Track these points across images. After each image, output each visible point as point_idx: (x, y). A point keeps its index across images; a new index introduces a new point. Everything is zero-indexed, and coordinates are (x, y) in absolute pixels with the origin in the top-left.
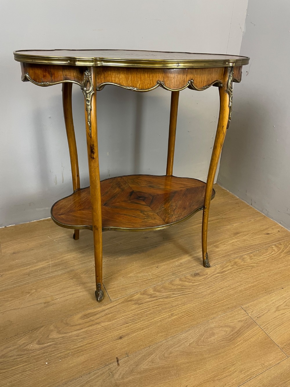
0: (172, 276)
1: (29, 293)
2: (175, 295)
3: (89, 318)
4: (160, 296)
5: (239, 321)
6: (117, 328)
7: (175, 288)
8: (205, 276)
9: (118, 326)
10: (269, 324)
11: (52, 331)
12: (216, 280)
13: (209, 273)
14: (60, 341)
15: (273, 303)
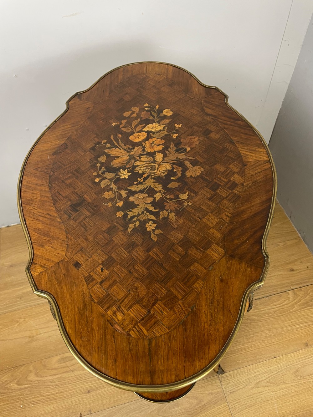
1: (17, 322)
3: (65, 362)
5: (209, 393)
6: (88, 379)
9: (89, 378)
10: (239, 403)
11: (31, 372)
14: (36, 385)
15: (255, 376)
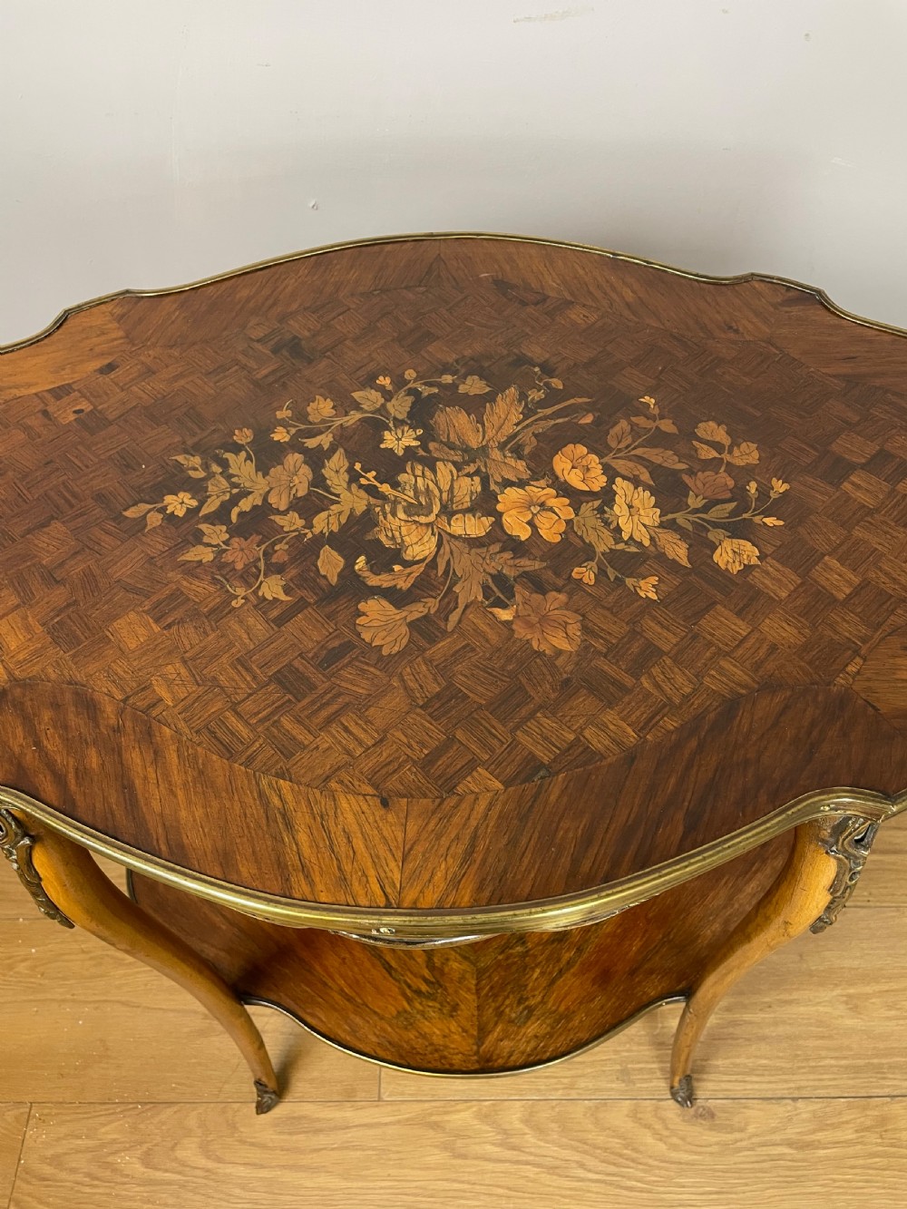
0: (612, 1082)
2: (581, 1173)
4: (531, 1154)
7: (600, 1139)
8: (730, 1133)
11: (189, 1132)
12: (762, 1171)
13: (751, 1129)
14: (196, 1180)
